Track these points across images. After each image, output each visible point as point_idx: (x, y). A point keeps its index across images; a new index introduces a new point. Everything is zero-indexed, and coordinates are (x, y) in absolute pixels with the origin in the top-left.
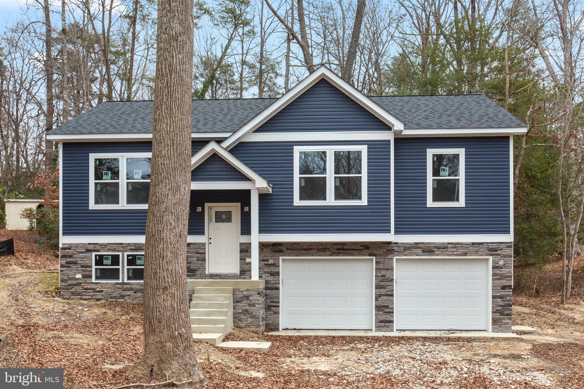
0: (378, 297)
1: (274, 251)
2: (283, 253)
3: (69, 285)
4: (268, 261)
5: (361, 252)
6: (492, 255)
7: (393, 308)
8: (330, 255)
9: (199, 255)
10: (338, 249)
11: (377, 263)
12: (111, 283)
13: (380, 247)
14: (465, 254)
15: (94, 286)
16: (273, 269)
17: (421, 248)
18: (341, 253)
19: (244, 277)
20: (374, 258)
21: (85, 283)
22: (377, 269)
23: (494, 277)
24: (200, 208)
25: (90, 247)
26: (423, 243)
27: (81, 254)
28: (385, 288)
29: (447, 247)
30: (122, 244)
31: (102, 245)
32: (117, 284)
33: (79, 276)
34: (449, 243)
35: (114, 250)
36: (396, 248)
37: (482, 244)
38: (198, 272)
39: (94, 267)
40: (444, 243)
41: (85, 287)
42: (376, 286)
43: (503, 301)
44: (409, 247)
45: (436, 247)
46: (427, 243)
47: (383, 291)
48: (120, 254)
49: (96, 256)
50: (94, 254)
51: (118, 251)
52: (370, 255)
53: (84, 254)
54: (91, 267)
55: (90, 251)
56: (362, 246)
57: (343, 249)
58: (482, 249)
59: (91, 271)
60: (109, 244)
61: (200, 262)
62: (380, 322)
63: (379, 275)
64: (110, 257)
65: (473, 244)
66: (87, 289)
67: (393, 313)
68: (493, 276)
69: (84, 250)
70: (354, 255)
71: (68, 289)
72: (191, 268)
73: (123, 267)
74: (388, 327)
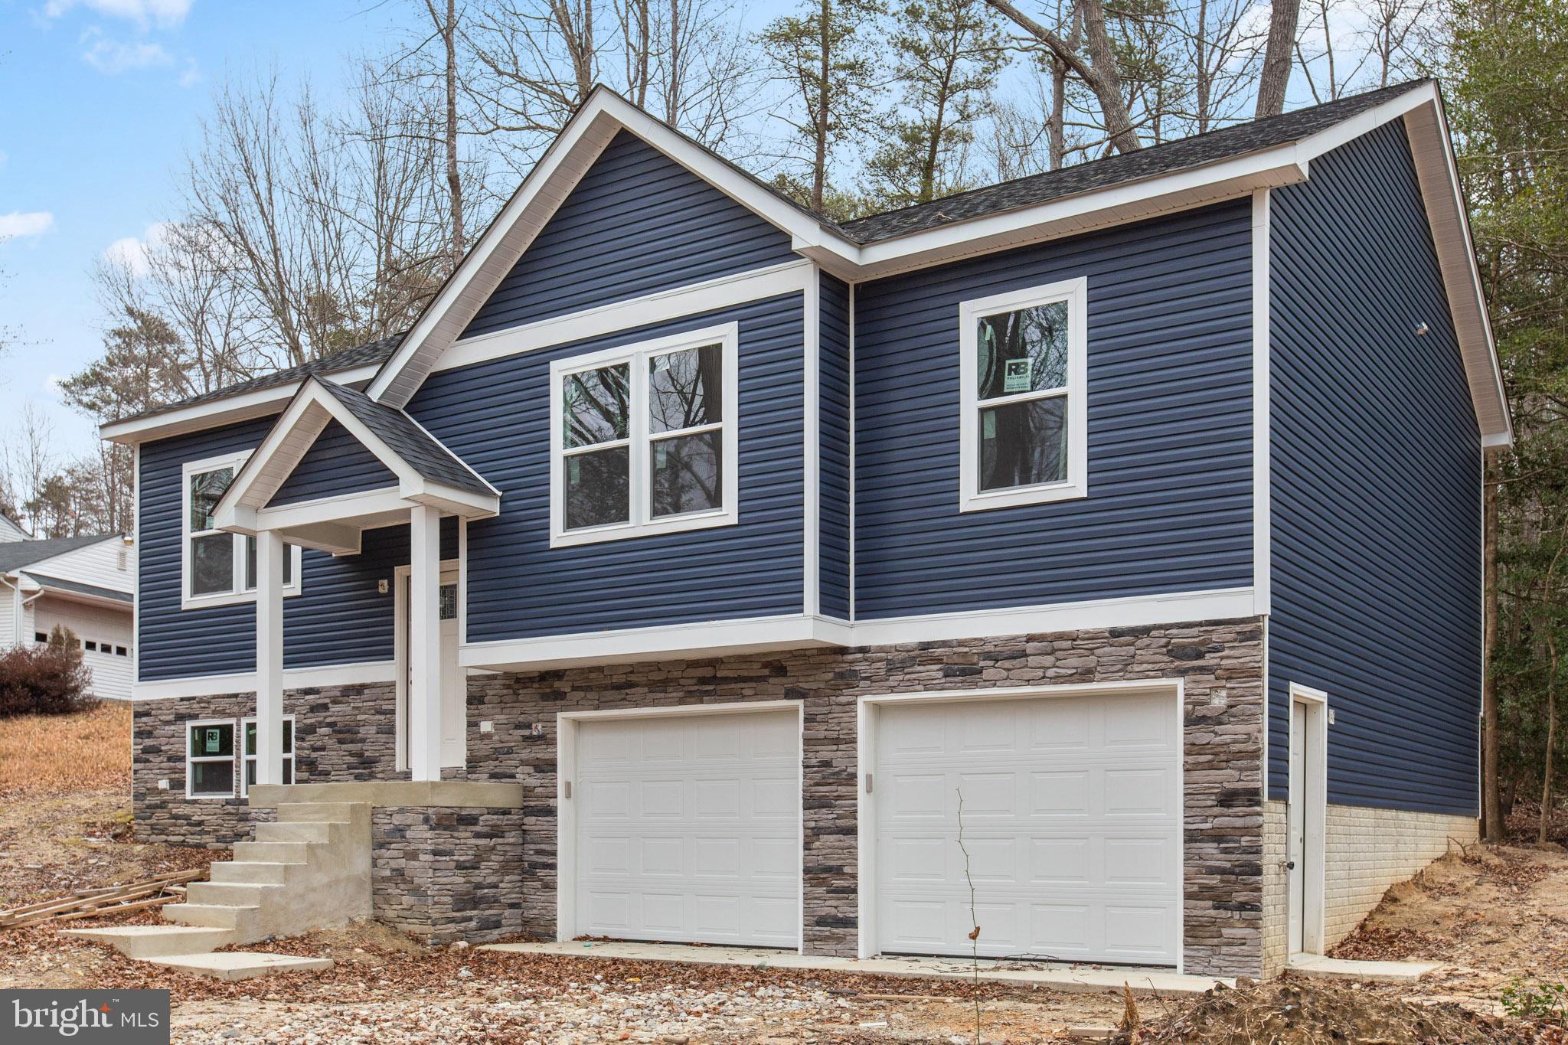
0: (813, 834)
1: (545, 697)
2: (563, 702)
3: (149, 807)
4: (529, 726)
5: (761, 686)
6: (1181, 672)
7: (854, 876)
8: (681, 702)
9: (382, 717)
10: (703, 681)
11: (809, 719)
12: (217, 802)
13: (818, 666)
14: (1086, 675)
15: (186, 810)
16: (540, 753)
17: (939, 661)
18: (707, 693)
19: (475, 776)
20: (800, 703)
21: (175, 801)
22: (807, 741)
23: (1191, 759)
24: (385, 582)
25: (183, 708)
26: (944, 644)
27: (167, 728)
28: (830, 806)
29: (1024, 654)
30: (236, 696)
31: (201, 700)
32: (228, 802)
33: (163, 784)
34: (1030, 638)
35: (223, 713)
36: (861, 667)
37: (1146, 631)
38: (379, 767)
39: (190, 759)
40: (1014, 638)
41: (174, 811)
42: (804, 799)
43: (1225, 851)
44: (903, 661)
45: (988, 656)
46: (961, 643)
47: (826, 817)
48: (232, 721)
49: (193, 728)
50: (189, 724)
51: (230, 715)
52: (790, 694)
53: (173, 727)
54: (183, 759)
55: (181, 718)
56: (766, 665)
57: (713, 680)
58: (1149, 652)
59: (183, 771)
60: (214, 697)
61: (383, 738)
62: (818, 923)
63: (814, 761)
64: (218, 731)
65: (1115, 633)
66: (176, 817)
67: (855, 891)
68: (1187, 753)
69: (171, 717)
70: (743, 698)
71: (144, 819)
72: (367, 754)
73: (238, 757)
74: (840, 940)
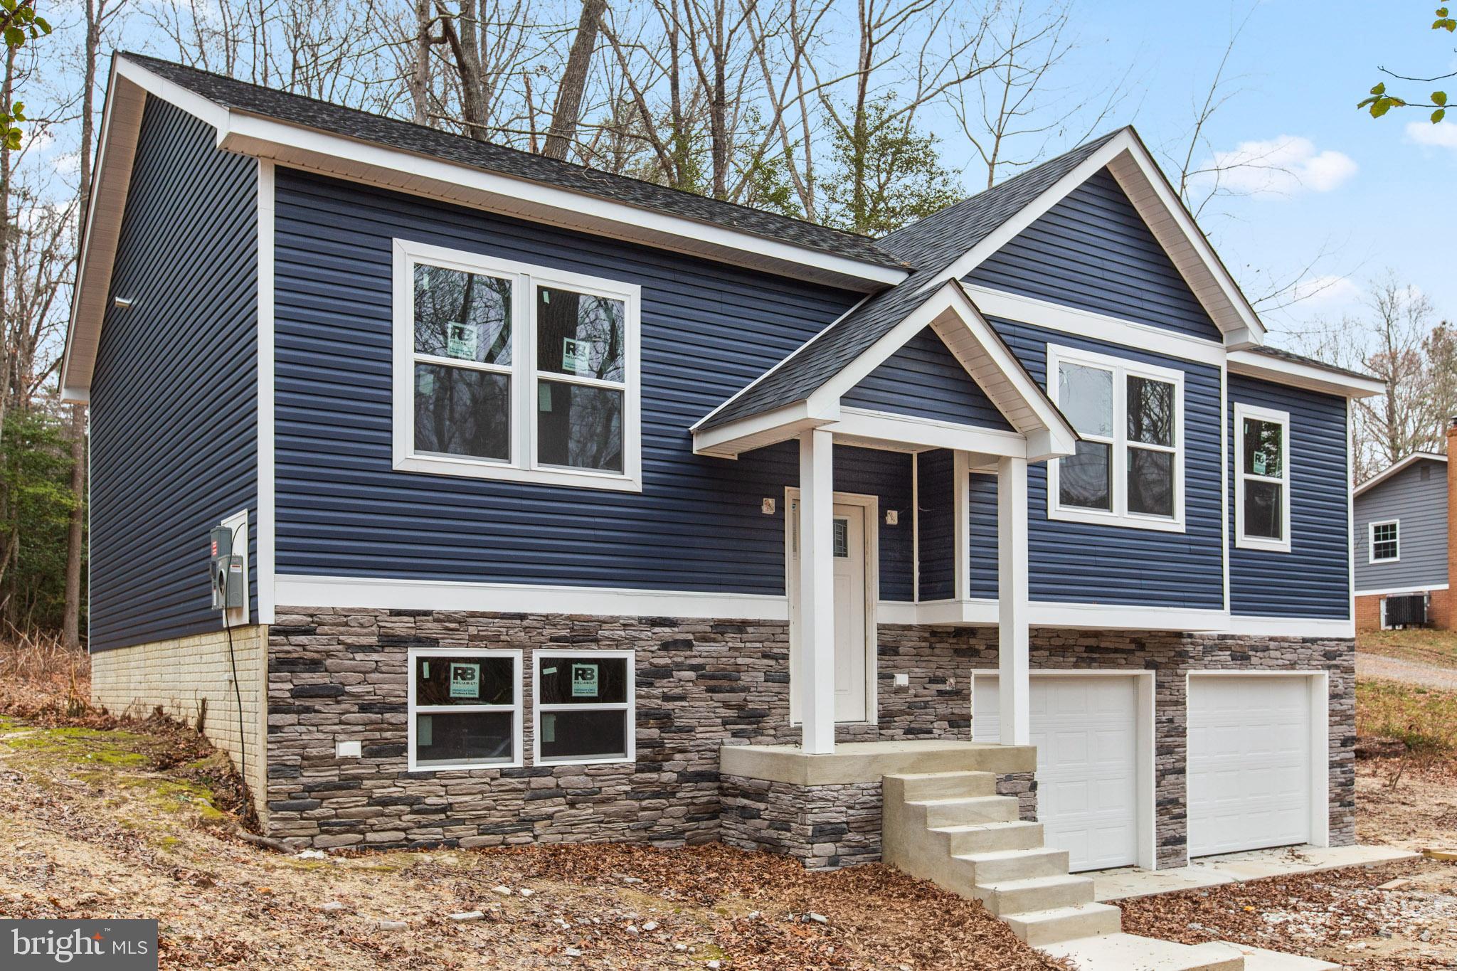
0: (1162, 774)
1: (958, 652)
2: (977, 659)
3: (309, 789)
4: (944, 681)
5: (1131, 657)
6: (1329, 667)
7: (1185, 805)
8: (1076, 666)
9: (772, 662)
10: (1089, 649)
11: (1160, 686)
12: (485, 773)
13: (1165, 645)
14: (1292, 665)
15: (414, 789)
16: (956, 708)
17: (1228, 648)
18: (1094, 660)
19: (890, 732)
20: (1153, 672)
21: (378, 775)
22: (1159, 703)
23: (1333, 719)
24: (771, 501)
25: (401, 627)
26: (1233, 637)
27: (359, 656)
28: (1171, 753)
29: (1267, 649)
30: (522, 617)
31: (448, 617)
32: (504, 774)
33: (350, 748)
34: (1271, 639)
35: (495, 641)
36: (1190, 648)
37: (1314, 641)
38: (771, 722)
39: (414, 709)
40: (1263, 638)
41: (378, 793)
42: (1157, 749)
43: (1343, 772)
44: (1211, 647)
45: (1255, 649)
46: (1240, 638)
47: (1169, 760)
48: (517, 655)
49: (420, 661)
50: (413, 654)
51: (510, 645)
52: (1148, 666)
53: (375, 657)
54: (403, 708)
55: (400, 642)
56: (1133, 641)
57: (1097, 649)
58: (1317, 651)
59: (403, 726)
60: (473, 615)
61: (775, 687)
62: (1164, 844)
63: (1164, 719)
64: (477, 667)
65: (1305, 640)
66: (385, 802)
67: (1185, 816)
68: (1330, 716)
69: (373, 640)
70: (1119, 666)
71: (302, 809)
72: (751, 706)
73: (528, 707)
74: (1177, 853)
